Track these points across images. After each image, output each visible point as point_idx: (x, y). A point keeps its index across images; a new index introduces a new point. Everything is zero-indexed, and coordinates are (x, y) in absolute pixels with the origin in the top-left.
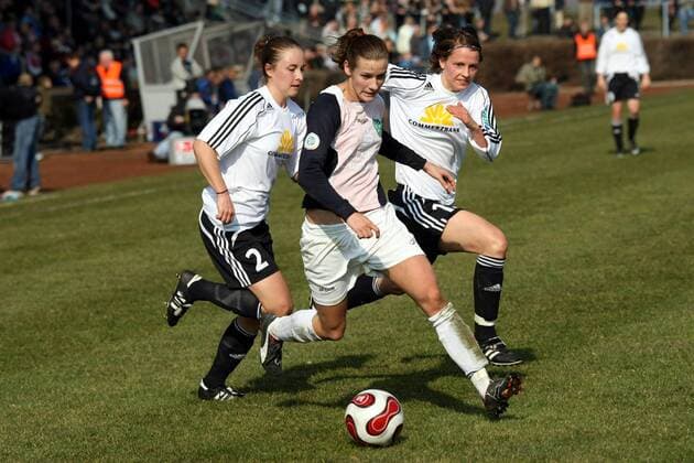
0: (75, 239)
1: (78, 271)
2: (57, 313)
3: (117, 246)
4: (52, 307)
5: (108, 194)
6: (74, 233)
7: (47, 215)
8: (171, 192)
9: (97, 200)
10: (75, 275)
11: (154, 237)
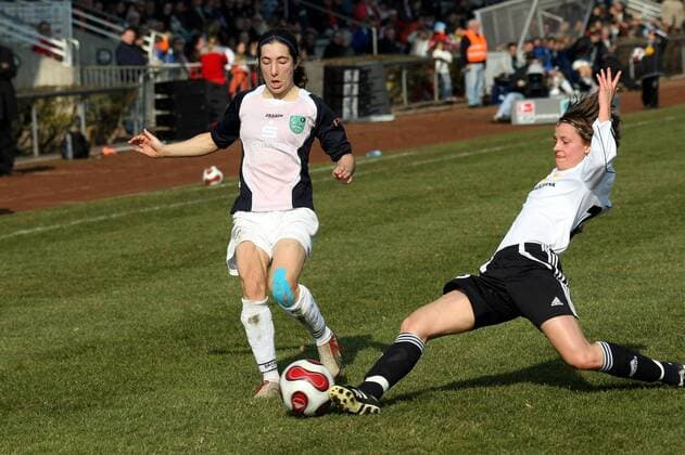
0: (443, 191)
1: (452, 219)
2: (443, 257)
3: (482, 197)
4: (437, 252)
5: (462, 150)
6: (440, 186)
7: (412, 170)
8: (521, 150)
9: (453, 156)
10: (452, 223)
11: (515, 190)
